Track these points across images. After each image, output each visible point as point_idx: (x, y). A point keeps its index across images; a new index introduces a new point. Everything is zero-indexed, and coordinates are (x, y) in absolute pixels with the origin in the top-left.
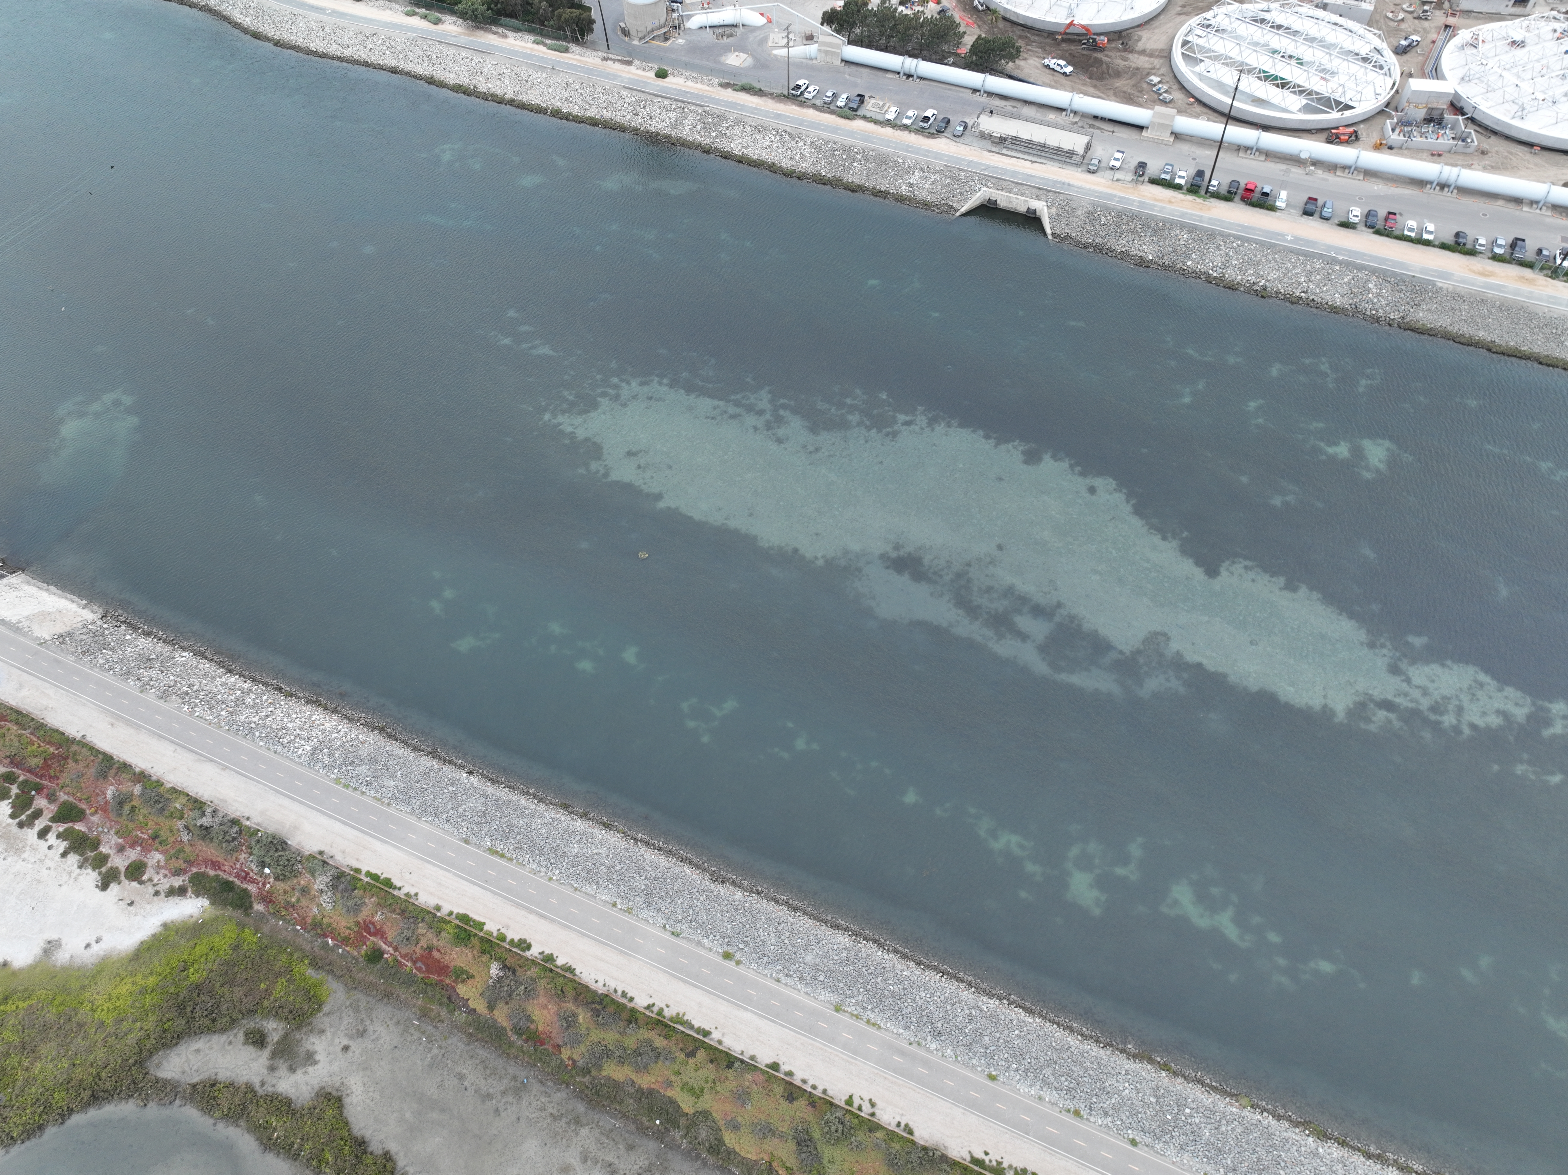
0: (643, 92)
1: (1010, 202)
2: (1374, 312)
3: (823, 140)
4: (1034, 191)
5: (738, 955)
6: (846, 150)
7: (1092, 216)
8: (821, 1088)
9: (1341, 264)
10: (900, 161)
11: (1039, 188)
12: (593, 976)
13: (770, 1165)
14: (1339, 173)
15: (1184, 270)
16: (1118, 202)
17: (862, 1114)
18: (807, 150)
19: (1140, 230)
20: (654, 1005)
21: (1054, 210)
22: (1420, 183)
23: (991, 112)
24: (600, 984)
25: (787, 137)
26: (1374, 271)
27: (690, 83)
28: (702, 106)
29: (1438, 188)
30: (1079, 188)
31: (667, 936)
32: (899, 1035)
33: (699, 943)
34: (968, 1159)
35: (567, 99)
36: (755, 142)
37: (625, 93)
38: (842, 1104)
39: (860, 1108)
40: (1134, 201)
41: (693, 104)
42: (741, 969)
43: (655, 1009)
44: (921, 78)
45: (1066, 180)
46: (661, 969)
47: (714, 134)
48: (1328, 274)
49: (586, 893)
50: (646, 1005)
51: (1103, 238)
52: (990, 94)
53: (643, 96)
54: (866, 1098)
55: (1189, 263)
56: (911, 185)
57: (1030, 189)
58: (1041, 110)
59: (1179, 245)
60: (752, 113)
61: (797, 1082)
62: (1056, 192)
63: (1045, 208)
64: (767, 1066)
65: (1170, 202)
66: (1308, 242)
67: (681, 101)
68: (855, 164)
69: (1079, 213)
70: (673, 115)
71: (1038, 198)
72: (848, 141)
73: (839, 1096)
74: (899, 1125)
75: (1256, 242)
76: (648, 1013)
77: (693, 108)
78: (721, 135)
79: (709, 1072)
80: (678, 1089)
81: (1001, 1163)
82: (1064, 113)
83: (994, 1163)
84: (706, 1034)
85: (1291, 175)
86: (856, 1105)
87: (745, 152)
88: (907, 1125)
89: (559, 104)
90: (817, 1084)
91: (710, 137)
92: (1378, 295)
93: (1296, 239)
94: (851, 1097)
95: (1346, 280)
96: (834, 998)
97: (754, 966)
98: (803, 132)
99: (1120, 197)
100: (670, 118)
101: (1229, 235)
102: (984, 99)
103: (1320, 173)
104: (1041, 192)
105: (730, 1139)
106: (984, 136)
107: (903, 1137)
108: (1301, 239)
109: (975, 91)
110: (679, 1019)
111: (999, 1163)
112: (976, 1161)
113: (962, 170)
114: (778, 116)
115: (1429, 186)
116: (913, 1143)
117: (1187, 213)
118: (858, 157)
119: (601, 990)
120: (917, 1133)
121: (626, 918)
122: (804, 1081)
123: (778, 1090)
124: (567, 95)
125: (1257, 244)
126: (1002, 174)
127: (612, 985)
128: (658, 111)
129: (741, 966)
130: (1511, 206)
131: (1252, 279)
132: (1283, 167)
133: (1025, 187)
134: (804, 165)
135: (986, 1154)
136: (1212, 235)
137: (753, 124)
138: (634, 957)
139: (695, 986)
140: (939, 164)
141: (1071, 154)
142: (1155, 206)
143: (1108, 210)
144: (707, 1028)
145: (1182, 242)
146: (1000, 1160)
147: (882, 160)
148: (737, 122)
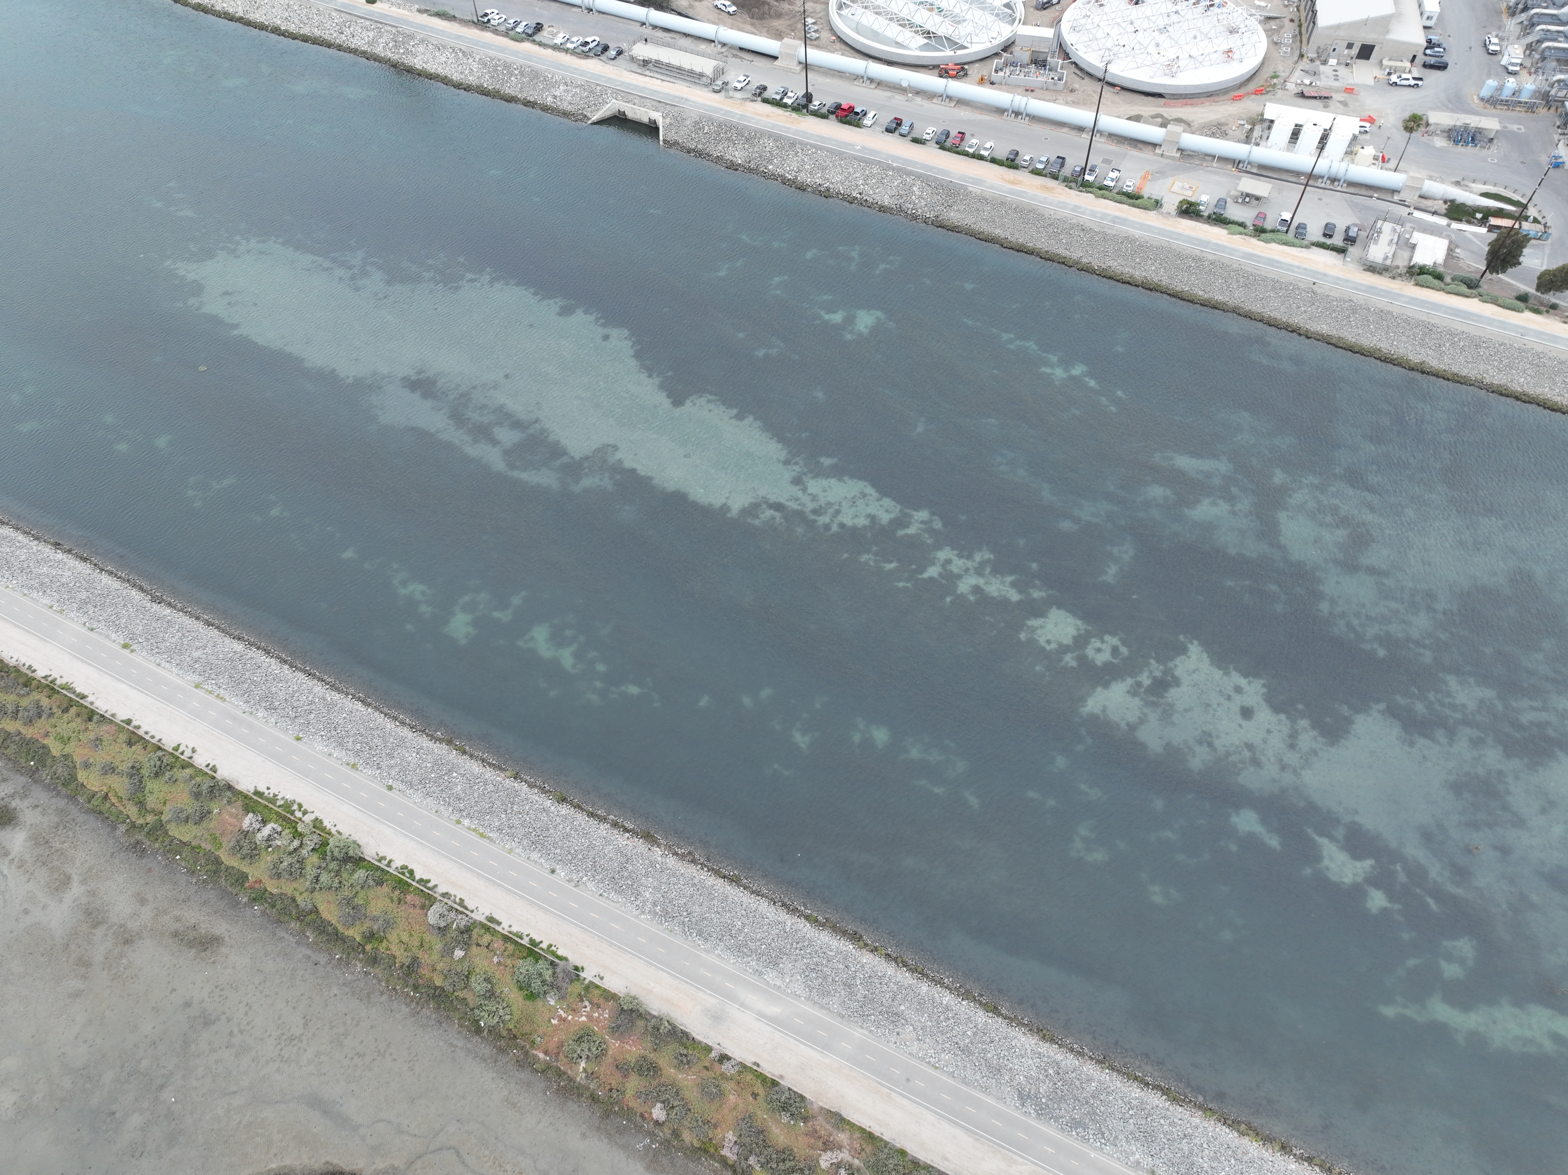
0: (350, 14)
1: (635, 113)
2: (914, 211)
3: (490, 57)
4: (655, 103)
5: (134, 647)
6: (507, 66)
7: (698, 126)
8: (157, 738)
9: (894, 170)
10: (550, 76)
11: (660, 102)
12: (11, 654)
13: (107, 794)
14: (934, 101)
15: (766, 173)
16: (723, 115)
17: (182, 757)
18: (475, 66)
19: (735, 139)
20: (50, 676)
21: (668, 121)
22: (1000, 111)
23: (646, 40)
24: (14, 660)
25: (460, 55)
26: (919, 176)
27: (394, 9)
28: (396, 27)
29: (1013, 115)
30: (694, 102)
31: (84, 630)
32: (237, 706)
33: (108, 637)
34: (252, 791)
35: (286, 18)
36: (434, 58)
37: (334, 15)
38: (171, 750)
39: (182, 753)
40: (737, 114)
41: (390, 25)
42: (133, 656)
43: (50, 679)
44: (600, 12)
45: (685, 96)
46: (68, 652)
47: (402, 51)
48: (882, 178)
49: (32, 598)
50: (44, 675)
51: (704, 144)
52: (655, 27)
53: (349, 17)
54: (191, 747)
55: (771, 167)
56: (555, 97)
57: (652, 101)
58: (696, 41)
59: (764, 152)
60: (438, 34)
61: (141, 732)
62: (672, 105)
63: (661, 118)
64: (122, 721)
65: (768, 116)
66: (873, 152)
67: (380, 23)
68: (512, 79)
69: (688, 122)
70: (371, 34)
71: (657, 110)
72: (510, 59)
73: (169, 744)
74: (208, 766)
75: (828, 150)
76: (43, 681)
77: (389, 28)
78: (407, 52)
79: (77, 724)
80: (52, 738)
81: (277, 795)
82: (713, 44)
83: (271, 795)
84: (84, 697)
85: (893, 101)
86: (180, 751)
87: (425, 66)
88: (214, 766)
89: (279, 22)
90: (155, 735)
91: (398, 53)
92: (920, 197)
93: (864, 149)
94: (179, 745)
95: (896, 184)
96: (197, 678)
97: (144, 653)
98: (475, 51)
99: (727, 111)
100: (369, 37)
101: (807, 144)
102: (647, 31)
103: (919, 100)
104: (661, 104)
105: (81, 776)
106: (633, 59)
107: (207, 773)
108: (867, 149)
109: (643, 24)
110: (67, 687)
111: (275, 795)
112: (257, 793)
113: (599, 85)
114: (459, 37)
115: (1006, 114)
116: (213, 778)
117: (778, 125)
118: (516, 72)
119: (12, 662)
120: (219, 772)
121: (57, 617)
122: (146, 733)
123: (123, 737)
124: (287, 14)
125: (828, 152)
126: (632, 89)
127: (23, 660)
128: (360, 31)
129: (134, 654)
130: (1073, 133)
131: (819, 181)
132: (889, 94)
133: (648, 100)
134: (471, 78)
135: (268, 788)
136: (793, 144)
137: (435, 43)
138: (50, 643)
139: (90, 665)
140: (580, 79)
141: (701, 75)
142: (753, 118)
143: (711, 120)
144: (86, 693)
145: (768, 149)
146: (277, 793)
147: (535, 75)
148: (422, 41)
